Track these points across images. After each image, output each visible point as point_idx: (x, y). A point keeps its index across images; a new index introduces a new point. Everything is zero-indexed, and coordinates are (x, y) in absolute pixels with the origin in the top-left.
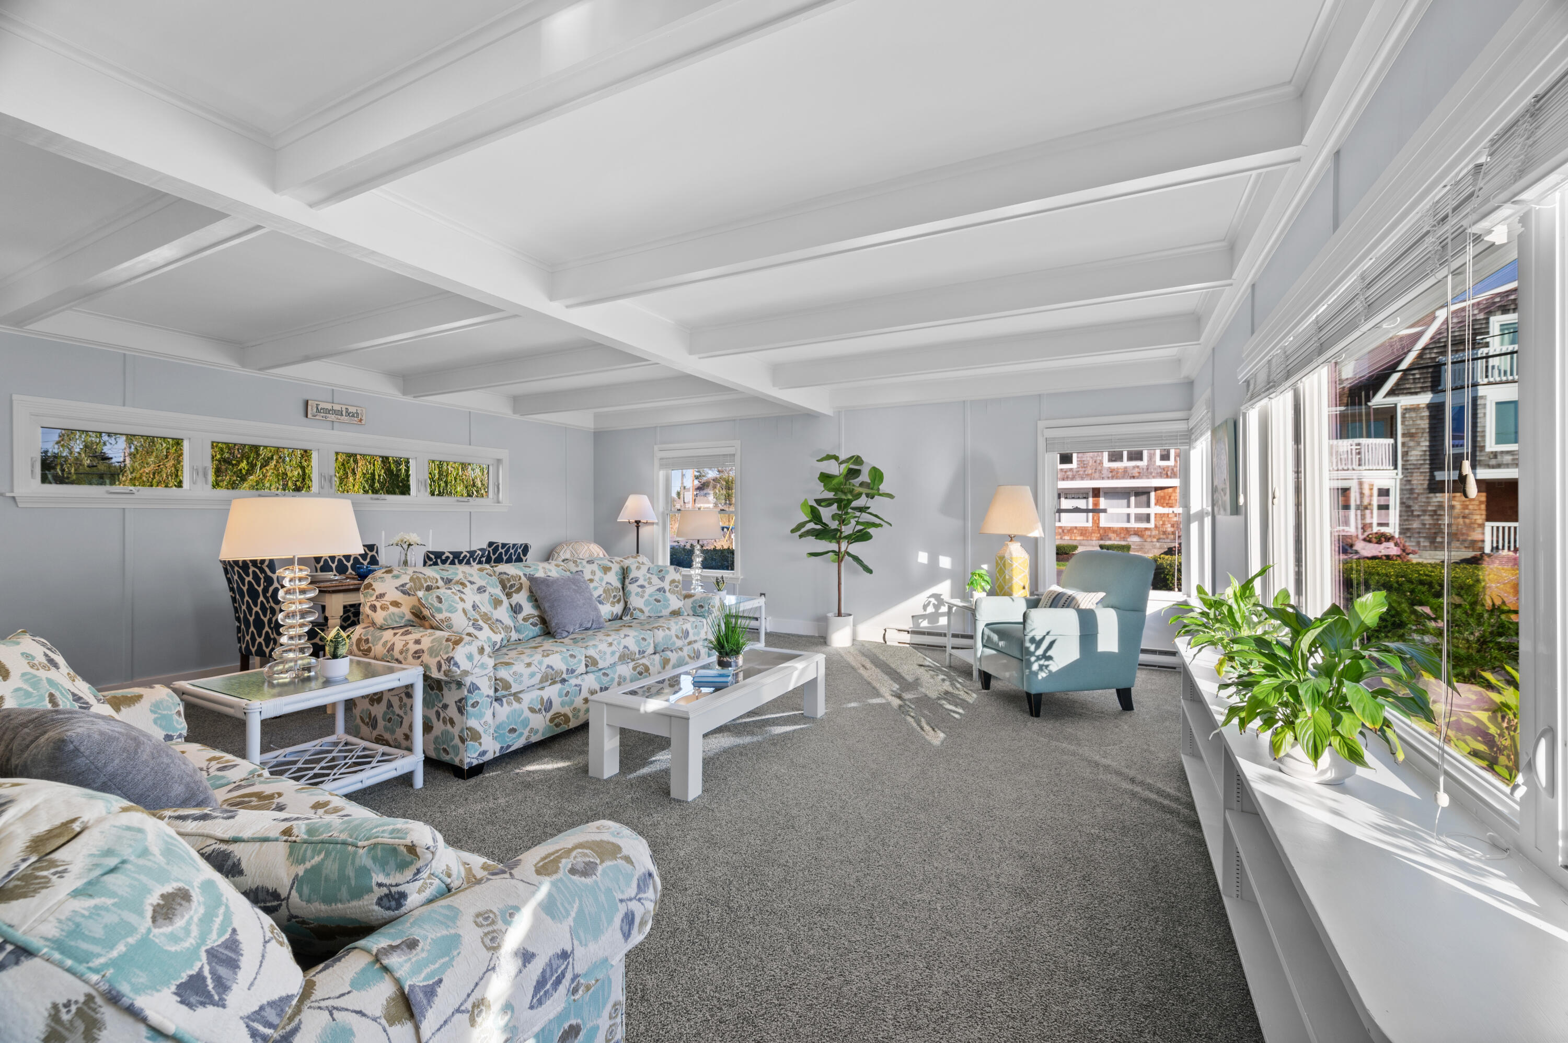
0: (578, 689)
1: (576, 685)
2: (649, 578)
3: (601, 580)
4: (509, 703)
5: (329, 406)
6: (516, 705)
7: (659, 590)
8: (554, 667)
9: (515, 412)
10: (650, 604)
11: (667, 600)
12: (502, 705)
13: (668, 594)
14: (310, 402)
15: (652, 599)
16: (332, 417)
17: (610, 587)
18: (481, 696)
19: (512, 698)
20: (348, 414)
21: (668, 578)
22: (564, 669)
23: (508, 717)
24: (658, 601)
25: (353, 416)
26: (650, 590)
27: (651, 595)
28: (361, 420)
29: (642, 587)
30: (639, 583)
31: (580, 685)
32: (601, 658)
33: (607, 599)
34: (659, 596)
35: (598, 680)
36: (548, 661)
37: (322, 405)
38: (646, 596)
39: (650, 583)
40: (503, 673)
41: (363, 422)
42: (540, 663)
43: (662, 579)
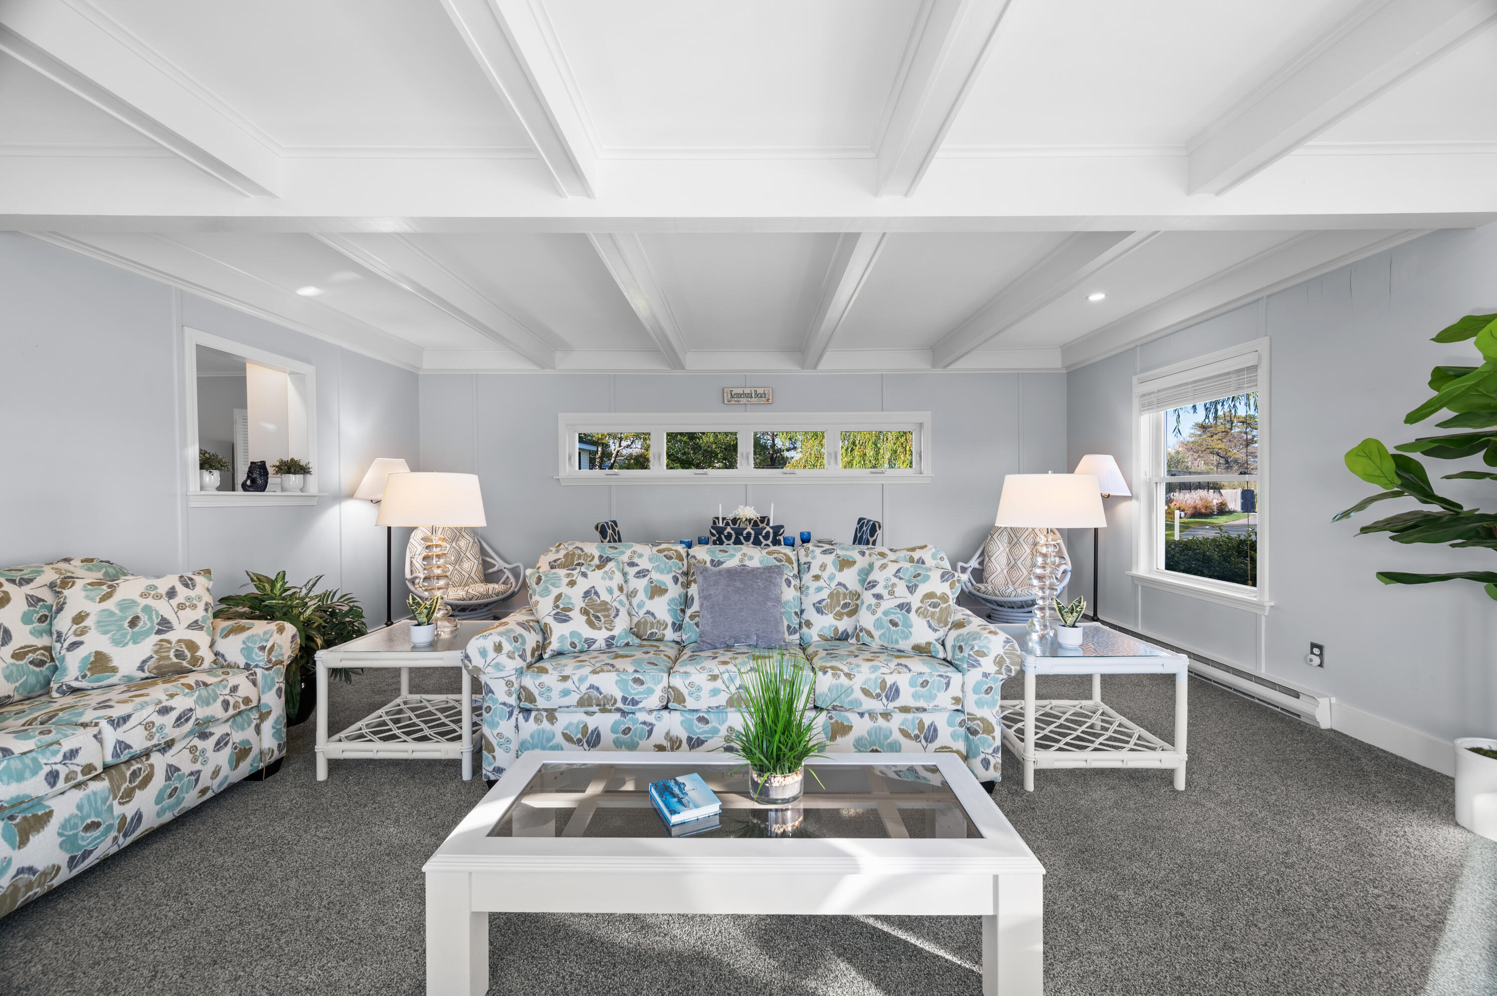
0: (647, 728)
1: (644, 723)
2: (894, 585)
3: (832, 577)
4: (537, 720)
5: (740, 391)
6: (546, 724)
7: (901, 606)
8: (602, 689)
9: (934, 365)
10: (882, 627)
11: (908, 625)
12: (527, 720)
13: (913, 615)
14: (725, 390)
15: (886, 619)
16: (743, 400)
17: (842, 590)
18: (495, 701)
19: (545, 714)
20: (757, 395)
21: (923, 589)
22: (619, 695)
23: (532, 736)
24: (894, 624)
25: (761, 397)
26: (888, 604)
27: (886, 613)
28: (768, 399)
29: (878, 597)
30: (875, 591)
31: (651, 724)
32: (691, 694)
33: (831, 607)
34: (898, 617)
35: (686, 724)
36: (594, 680)
37: (735, 391)
38: (880, 611)
39: (891, 593)
40: (529, 681)
41: (770, 401)
42: (582, 680)
43: (912, 589)
